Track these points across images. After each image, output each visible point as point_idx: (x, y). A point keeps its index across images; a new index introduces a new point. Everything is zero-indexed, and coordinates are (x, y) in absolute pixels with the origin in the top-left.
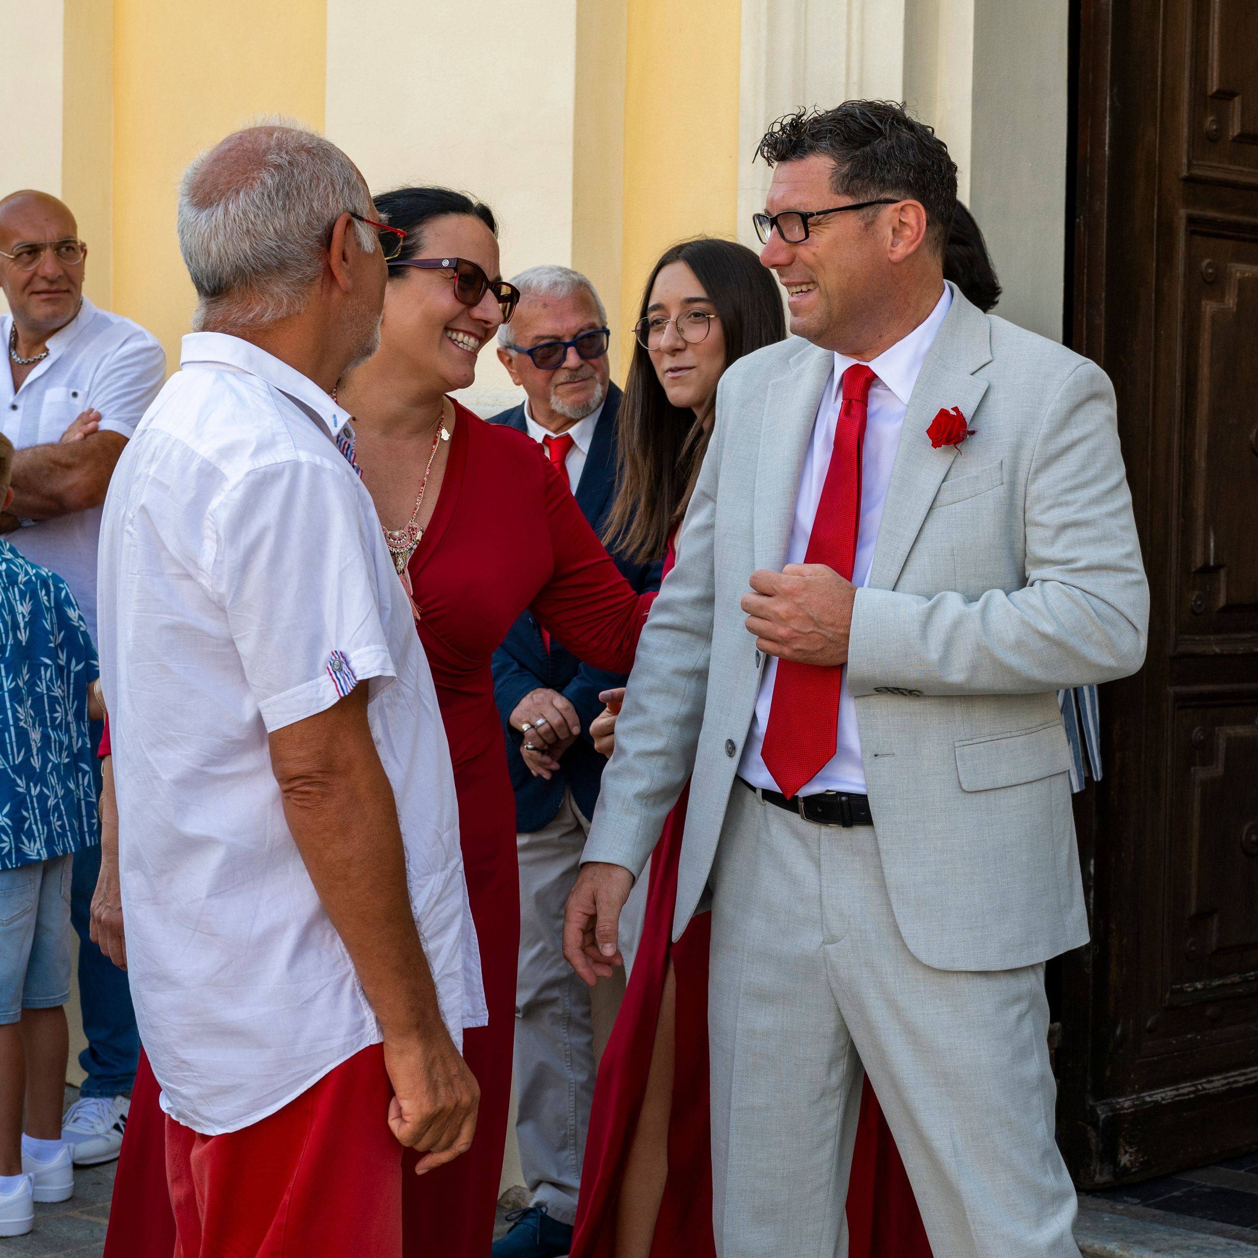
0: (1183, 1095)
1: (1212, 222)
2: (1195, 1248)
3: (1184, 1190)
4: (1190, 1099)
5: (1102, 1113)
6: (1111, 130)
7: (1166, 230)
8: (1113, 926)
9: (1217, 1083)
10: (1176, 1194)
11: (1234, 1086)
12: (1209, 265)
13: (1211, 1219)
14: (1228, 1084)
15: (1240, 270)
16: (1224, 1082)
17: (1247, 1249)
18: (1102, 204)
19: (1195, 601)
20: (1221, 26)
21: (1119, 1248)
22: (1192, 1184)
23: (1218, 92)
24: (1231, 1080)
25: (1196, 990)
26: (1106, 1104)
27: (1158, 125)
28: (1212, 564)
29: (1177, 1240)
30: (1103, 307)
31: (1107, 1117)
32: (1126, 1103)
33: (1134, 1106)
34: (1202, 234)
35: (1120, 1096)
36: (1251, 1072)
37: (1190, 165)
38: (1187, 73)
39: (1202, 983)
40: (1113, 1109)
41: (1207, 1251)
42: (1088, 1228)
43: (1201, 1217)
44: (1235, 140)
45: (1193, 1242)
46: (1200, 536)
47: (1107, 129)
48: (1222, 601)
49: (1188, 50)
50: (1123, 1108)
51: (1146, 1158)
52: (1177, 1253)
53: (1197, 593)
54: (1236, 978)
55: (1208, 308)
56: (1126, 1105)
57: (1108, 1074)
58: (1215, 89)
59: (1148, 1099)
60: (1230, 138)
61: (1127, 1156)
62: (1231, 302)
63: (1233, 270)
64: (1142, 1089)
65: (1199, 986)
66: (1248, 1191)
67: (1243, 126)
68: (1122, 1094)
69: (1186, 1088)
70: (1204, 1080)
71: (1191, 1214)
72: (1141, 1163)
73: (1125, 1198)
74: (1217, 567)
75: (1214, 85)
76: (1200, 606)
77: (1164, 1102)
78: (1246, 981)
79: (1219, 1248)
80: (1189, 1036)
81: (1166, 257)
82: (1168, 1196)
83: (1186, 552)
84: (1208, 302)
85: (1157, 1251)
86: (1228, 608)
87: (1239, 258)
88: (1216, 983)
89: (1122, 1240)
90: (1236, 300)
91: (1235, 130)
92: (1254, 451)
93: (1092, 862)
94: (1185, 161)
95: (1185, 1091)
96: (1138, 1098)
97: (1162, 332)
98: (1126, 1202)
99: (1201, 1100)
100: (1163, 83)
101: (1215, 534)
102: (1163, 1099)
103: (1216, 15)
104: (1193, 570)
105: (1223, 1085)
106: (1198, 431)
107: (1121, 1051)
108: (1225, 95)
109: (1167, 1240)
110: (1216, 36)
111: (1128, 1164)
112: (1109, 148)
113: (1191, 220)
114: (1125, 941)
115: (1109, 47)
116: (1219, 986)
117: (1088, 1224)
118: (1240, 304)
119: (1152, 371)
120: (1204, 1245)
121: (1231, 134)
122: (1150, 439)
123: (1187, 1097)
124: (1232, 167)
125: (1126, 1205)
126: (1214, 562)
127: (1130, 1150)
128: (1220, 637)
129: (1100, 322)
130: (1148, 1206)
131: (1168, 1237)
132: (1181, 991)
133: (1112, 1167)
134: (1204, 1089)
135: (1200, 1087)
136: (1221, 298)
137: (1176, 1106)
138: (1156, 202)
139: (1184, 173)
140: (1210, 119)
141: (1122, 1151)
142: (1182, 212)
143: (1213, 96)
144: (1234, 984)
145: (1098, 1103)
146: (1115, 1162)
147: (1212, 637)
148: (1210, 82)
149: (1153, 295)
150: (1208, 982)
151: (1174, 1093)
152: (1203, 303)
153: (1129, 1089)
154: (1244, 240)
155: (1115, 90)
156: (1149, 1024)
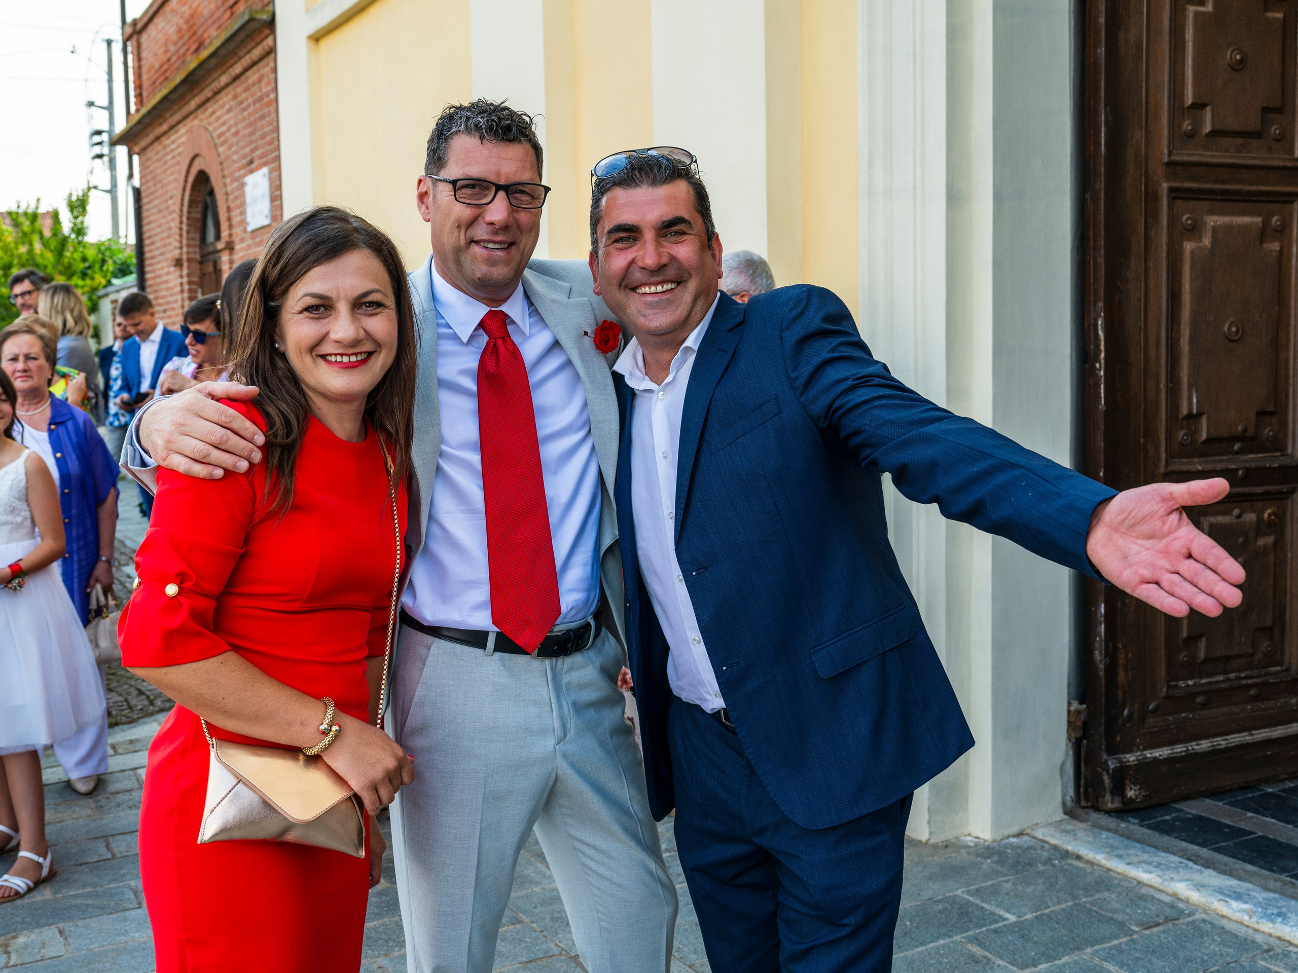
0: (1177, 753)
1: (1189, 190)
2: (1156, 864)
3: (1174, 815)
4: (1182, 756)
5: (1112, 764)
6: (1106, 135)
7: (1152, 198)
8: (1120, 646)
9: (1204, 745)
10: (1167, 818)
11: (1217, 747)
12: (1188, 219)
13: (1182, 840)
14: (1213, 746)
15: (1213, 221)
16: (1210, 745)
17: (1192, 868)
18: (1101, 185)
19: (1183, 437)
20: (1194, 61)
21: (1105, 859)
22: (1181, 811)
23: (1193, 104)
24: (1215, 743)
25: (1188, 686)
26: (1117, 758)
27: (1144, 129)
28: (1195, 412)
29: (1146, 857)
30: (1102, 251)
31: (1116, 767)
32: (1131, 758)
33: (1137, 760)
34: (1182, 198)
35: (1128, 753)
36: (1232, 738)
37: (1170, 153)
38: (1166, 93)
39: (1194, 681)
40: (1121, 761)
41: (1163, 867)
42: (1088, 842)
43: (1176, 838)
44: (1207, 135)
45: (1156, 859)
46: (1185, 394)
47: (1103, 135)
48: (1204, 436)
49: (1166, 79)
50: (1129, 761)
51: (1147, 793)
52: (1142, 867)
53: (1184, 432)
54: (1221, 678)
55: (1188, 246)
56: (1132, 759)
57: (1118, 739)
58: (1190, 102)
59: (1149, 755)
60: (1204, 134)
61: (1133, 792)
62: (1207, 241)
63: (1208, 220)
64: (1145, 749)
65: (1190, 683)
66: (1218, 819)
67: (1213, 125)
68: (1130, 751)
69: (1180, 749)
70: (1194, 743)
71: (1169, 835)
72: (1144, 796)
73: (1130, 819)
74: (1199, 415)
75: (1189, 99)
76: (1187, 440)
77: (1161, 758)
78: (1228, 680)
79: (1173, 865)
80: (1183, 715)
81: (1152, 215)
82: (1160, 819)
83: (1173, 405)
84: (1189, 243)
85: (1128, 864)
86: (1209, 440)
87: (1212, 212)
88: (1204, 681)
89: (1108, 853)
90: (1210, 240)
91: (1208, 128)
92: (1227, 338)
93: (1103, 606)
94: (1166, 151)
95: (1179, 750)
96: (1141, 755)
97: (1151, 264)
98: (1129, 821)
99: (1191, 757)
100: (1147, 102)
101: (1197, 392)
102: (1160, 756)
103: (1190, 54)
104: (1181, 417)
105: (1209, 747)
106: (1182, 327)
107: (1128, 725)
108: (1198, 106)
109: (1137, 856)
110: (1190, 68)
111: (1134, 797)
112: (1105, 147)
113: (1171, 190)
114: (1130, 655)
115: (1103, 82)
116: (1207, 683)
117: (1090, 839)
118: (1214, 243)
119: (1143, 290)
120: (1163, 862)
121: (1204, 131)
122: (1142, 334)
123: (1179, 755)
124: (1205, 153)
125: (1128, 824)
126: (1197, 409)
127: (1135, 788)
128: (1202, 459)
129: (1101, 260)
130: (1142, 826)
131: (1139, 853)
132: (1176, 686)
133: (1120, 799)
134: (1193, 749)
135: (1190, 748)
136: (1200, 239)
137: (1170, 760)
138: (1143, 180)
139: (1166, 159)
140: (1187, 123)
141: (1128, 788)
142: (1165, 185)
143: (1189, 108)
144: (1218, 682)
145: (1110, 757)
146: (1123, 794)
147: (1196, 460)
148: (1186, 98)
149: (1143, 241)
150: (1198, 680)
151: (1170, 752)
152: (1185, 243)
153: (1135, 749)
154: (1216, 200)
155: (1108, 109)
156: (1151, 707)
